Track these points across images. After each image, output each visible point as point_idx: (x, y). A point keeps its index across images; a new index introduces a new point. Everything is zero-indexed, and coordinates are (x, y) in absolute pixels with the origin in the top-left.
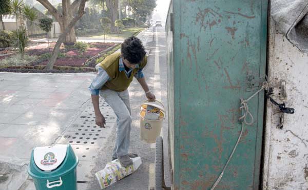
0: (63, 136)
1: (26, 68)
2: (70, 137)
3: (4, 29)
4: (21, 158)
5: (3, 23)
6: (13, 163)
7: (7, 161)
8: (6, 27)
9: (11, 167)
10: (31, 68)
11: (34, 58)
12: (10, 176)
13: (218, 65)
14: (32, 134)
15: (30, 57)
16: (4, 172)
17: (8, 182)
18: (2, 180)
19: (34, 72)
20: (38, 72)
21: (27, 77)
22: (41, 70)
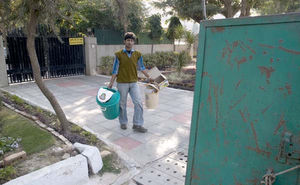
0: (177, 152)
1: (178, 84)
2: (183, 154)
3: (174, 50)
4: (135, 160)
5: (174, 45)
6: (127, 162)
7: (125, 159)
8: (176, 48)
9: (125, 165)
10: (182, 85)
11: (188, 76)
12: (122, 171)
13: (243, 117)
14: (154, 143)
15: (185, 76)
16: (120, 167)
17: (119, 175)
18: (117, 172)
19: (183, 89)
20: (186, 90)
21: (176, 93)
22: (189, 88)
